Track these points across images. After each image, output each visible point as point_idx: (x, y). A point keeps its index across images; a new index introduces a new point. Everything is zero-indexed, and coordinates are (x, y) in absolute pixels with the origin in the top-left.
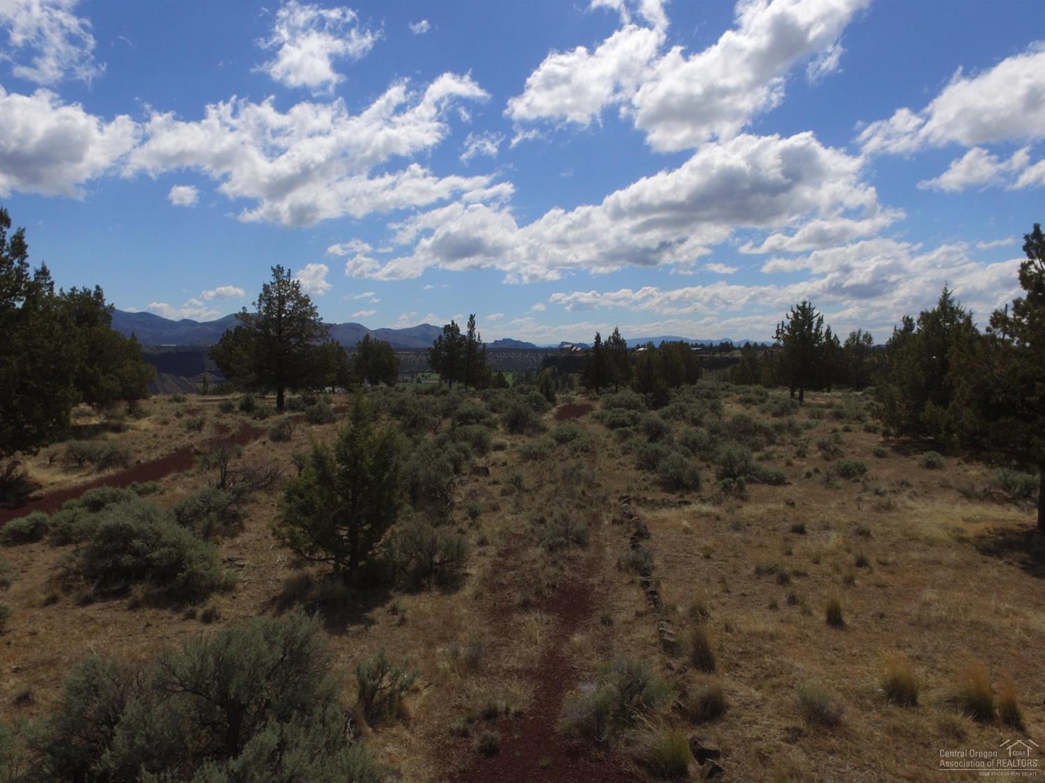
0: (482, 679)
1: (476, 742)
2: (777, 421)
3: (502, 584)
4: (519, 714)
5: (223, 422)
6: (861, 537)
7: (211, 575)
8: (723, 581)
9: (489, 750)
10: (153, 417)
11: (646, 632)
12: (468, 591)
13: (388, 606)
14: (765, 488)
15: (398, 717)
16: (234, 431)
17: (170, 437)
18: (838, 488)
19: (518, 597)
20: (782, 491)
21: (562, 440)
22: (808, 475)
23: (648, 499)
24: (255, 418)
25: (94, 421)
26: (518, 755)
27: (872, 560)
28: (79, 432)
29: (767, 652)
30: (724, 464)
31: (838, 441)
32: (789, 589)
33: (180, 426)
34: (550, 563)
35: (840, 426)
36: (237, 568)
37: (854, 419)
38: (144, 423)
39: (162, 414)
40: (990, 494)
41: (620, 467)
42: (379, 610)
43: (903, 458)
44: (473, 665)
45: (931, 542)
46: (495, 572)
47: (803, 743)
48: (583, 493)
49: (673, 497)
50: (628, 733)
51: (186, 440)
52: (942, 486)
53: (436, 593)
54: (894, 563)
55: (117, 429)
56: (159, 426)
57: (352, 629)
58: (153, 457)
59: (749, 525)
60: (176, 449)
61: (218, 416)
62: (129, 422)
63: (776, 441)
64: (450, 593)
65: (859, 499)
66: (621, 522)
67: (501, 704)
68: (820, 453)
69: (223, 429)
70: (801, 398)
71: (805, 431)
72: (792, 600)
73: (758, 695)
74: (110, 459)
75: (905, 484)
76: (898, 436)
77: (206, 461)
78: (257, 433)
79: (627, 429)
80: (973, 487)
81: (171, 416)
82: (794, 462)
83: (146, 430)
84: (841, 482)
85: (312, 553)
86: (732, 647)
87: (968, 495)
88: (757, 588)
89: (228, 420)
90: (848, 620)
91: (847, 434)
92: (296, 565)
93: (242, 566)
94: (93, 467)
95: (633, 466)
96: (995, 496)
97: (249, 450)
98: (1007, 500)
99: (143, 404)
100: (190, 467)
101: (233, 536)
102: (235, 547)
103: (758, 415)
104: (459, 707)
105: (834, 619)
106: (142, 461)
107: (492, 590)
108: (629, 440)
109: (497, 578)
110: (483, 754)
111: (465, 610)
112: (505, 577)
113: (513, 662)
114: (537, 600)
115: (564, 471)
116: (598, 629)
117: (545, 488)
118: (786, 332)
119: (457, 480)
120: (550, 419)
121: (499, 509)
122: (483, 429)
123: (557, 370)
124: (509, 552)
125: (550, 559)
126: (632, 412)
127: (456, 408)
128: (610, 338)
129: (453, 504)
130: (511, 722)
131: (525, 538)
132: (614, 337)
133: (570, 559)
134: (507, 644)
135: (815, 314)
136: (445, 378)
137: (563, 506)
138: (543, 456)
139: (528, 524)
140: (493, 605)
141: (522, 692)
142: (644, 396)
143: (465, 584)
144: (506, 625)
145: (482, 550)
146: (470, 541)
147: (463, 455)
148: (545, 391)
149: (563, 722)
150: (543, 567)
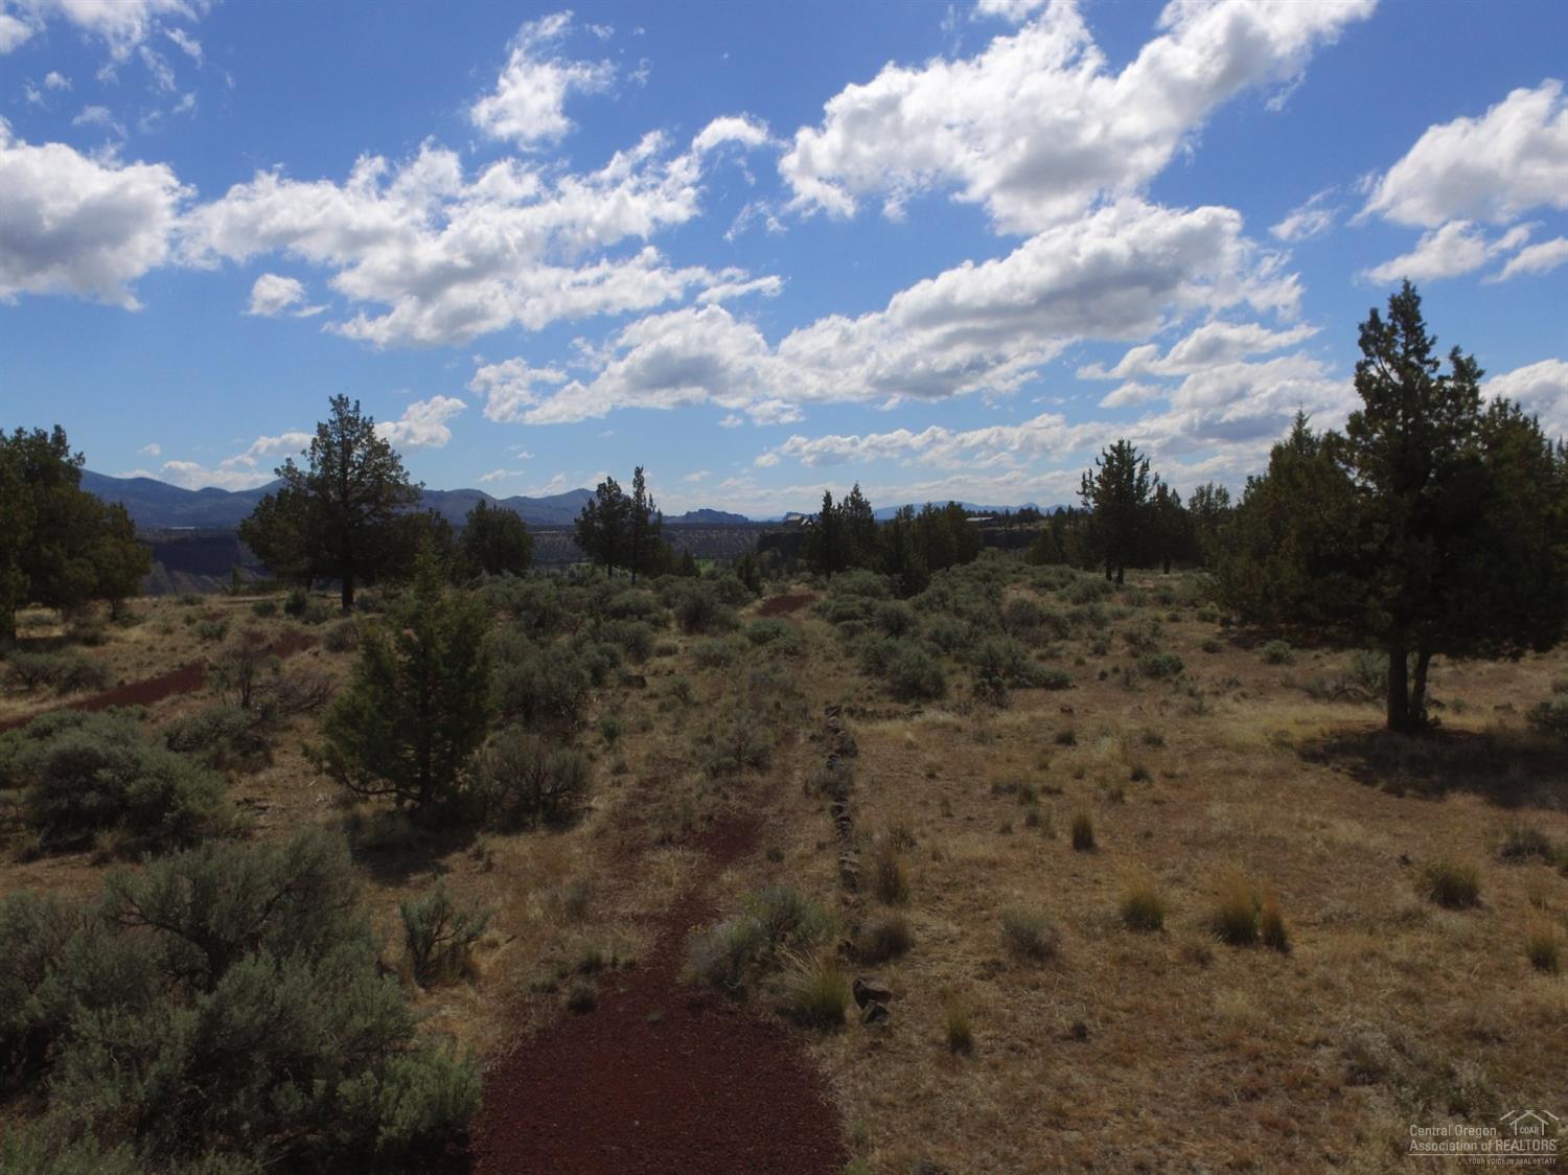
0: (586, 928)
1: (564, 999)
2: (1073, 608)
3: (637, 819)
4: (630, 965)
5: (257, 628)
6: (1150, 747)
7: (215, 816)
8: (945, 803)
9: (582, 1005)
10: (149, 624)
11: (826, 865)
12: (586, 828)
13: (470, 851)
14: (1036, 694)
15: (463, 975)
16: (271, 640)
17: (174, 649)
18: (1141, 691)
19: (656, 833)
20: (1062, 696)
21: (760, 639)
22: (1103, 676)
23: (868, 710)
24: (306, 623)
25: (57, 632)
26: (621, 1009)
27: (1155, 773)
28: (30, 645)
29: (981, 881)
30: (983, 663)
31: (1156, 632)
32: (1031, 807)
33: (190, 634)
34: (710, 791)
35: (1164, 614)
36: (258, 811)
37: (1187, 605)
38: (135, 633)
39: (165, 620)
40: (1344, 691)
41: (839, 673)
42: (457, 855)
43: (1243, 653)
44: (577, 911)
45: (1242, 749)
46: (631, 805)
47: (1001, 978)
48: (777, 705)
49: (904, 708)
50: (772, 979)
51: (198, 653)
52: (1284, 685)
53: (543, 833)
54: (1185, 775)
55: (92, 641)
56: (157, 636)
57: (415, 878)
58: (145, 676)
59: (999, 737)
60: (181, 665)
61: (251, 621)
62: (113, 631)
63: (1070, 635)
64: (562, 832)
65: (1165, 703)
66: (821, 739)
67: (607, 954)
68: (1126, 648)
69: (256, 638)
70: (1120, 579)
71: (1113, 622)
72: (1033, 821)
73: (954, 929)
74: (77, 679)
75: (1233, 683)
76: (1242, 624)
77: (223, 678)
78: (306, 642)
79: (858, 623)
80: (1322, 683)
81: (179, 623)
82: (1087, 660)
83: (137, 642)
84: (1145, 684)
85: (364, 782)
86: (936, 877)
87: (1314, 694)
88: (991, 810)
89: (265, 626)
90: (1100, 841)
91: (1173, 625)
92: (345, 803)
93: (265, 809)
94: (50, 690)
95: (857, 671)
96: (1351, 694)
97: (292, 664)
98: (1367, 699)
99: (134, 604)
100: (198, 688)
101: (254, 772)
102: (258, 785)
103: (1053, 603)
104: (549, 961)
105: (1083, 840)
106: (128, 682)
107: (623, 826)
108: (858, 637)
109: (632, 813)
110: (572, 1011)
111: (578, 850)
112: (643, 811)
113: (635, 908)
114: (684, 835)
115: (753, 677)
116: (761, 866)
117: (723, 701)
118: (1097, 485)
119: (593, 692)
120: (749, 614)
121: (652, 728)
122: (643, 625)
123: (779, 554)
124: (655, 781)
125: (711, 786)
126: (866, 600)
127: (609, 600)
128: (846, 500)
129: (585, 724)
130: (618, 974)
131: (681, 762)
132: (853, 499)
133: (741, 786)
134: (630, 888)
135: (1136, 458)
136: (601, 564)
137: (744, 721)
138: (728, 660)
139: (688, 746)
140: (619, 844)
141: (640, 940)
142: (888, 578)
143: (585, 820)
144: (632, 866)
145: (616, 779)
146: (603, 769)
147: (607, 659)
148: (744, 575)
149: (689, 971)
150: (700, 797)
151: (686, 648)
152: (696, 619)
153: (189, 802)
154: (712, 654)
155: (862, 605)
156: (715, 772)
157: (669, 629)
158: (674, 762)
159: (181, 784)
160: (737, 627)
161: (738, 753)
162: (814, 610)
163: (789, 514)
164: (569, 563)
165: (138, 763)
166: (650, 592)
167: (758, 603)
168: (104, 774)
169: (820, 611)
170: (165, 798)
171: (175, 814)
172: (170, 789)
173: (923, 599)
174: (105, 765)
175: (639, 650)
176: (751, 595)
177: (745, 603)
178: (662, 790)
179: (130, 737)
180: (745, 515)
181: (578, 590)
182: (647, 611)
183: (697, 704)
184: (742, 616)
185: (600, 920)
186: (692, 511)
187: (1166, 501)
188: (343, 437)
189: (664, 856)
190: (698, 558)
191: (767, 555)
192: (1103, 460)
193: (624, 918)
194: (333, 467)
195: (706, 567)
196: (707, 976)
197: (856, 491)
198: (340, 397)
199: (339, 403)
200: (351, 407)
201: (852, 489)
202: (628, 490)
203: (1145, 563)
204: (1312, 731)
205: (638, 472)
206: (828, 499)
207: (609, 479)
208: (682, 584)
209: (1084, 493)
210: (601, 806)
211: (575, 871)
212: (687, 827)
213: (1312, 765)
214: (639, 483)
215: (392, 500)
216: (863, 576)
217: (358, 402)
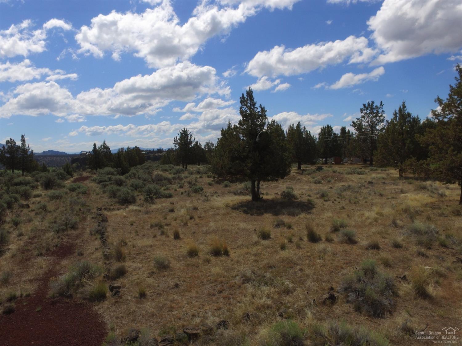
0: (9, 287)
2: (173, 176)
3: (28, 250)
4: (28, 296)
6: (195, 210)
8: (137, 232)
9: (9, 311)
11: (99, 254)
12: (8, 255)
14: (163, 199)
18: (192, 196)
19: (36, 253)
20: (170, 200)
21: (73, 190)
22: (182, 193)
23: (111, 208)
26: (25, 310)
27: (196, 217)
29: (148, 251)
30: (147, 192)
31: (196, 181)
32: (162, 229)
34: (56, 238)
35: (198, 176)
37: (204, 174)
40: (242, 193)
41: (101, 198)
43: (218, 185)
44: (5, 282)
45: (218, 209)
46: (26, 246)
47: (154, 276)
48: (80, 210)
49: (123, 207)
50: (81, 290)
52: (228, 192)
54: (204, 217)
59: (152, 212)
63: (173, 183)
65: (199, 199)
66: (95, 218)
67: (18, 294)
68: (188, 186)
70: (186, 168)
71: (185, 179)
72: (163, 233)
73: (140, 265)
75: (216, 193)
76: (218, 178)
79: (107, 183)
80: (237, 191)
82: (178, 189)
84: (193, 194)
86: (134, 252)
87: (235, 194)
88: (150, 232)
90: (181, 236)
91: (201, 179)
95: (107, 197)
96: (244, 193)
98: (248, 194)
103: (168, 175)
105: (177, 236)
107: (23, 253)
108: (107, 187)
109: (27, 248)
110: (5, 314)
111: (5, 263)
112: (31, 247)
113: (29, 277)
114: (48, 252)
115: (71, 201)
116: (76, 258)
117: (60, 209)
118: (178, 141)
119: (8, 212)
120: (68, 183)
121: (33, 221)
122: (28, 187)
123: (79, 164)
124: (34, 237)
125: (56, 236)
126: (109, 176)
127: (13, 180)
128: (101, 146)
129: (5, 221)
130: (23, 299)
131: (44, 230)
132: (103, 145)
133: (67, 235)
134: (26, 272)
135: (189, 133)
136: (10, 169)
137: (68, 215)
138: (61, 197)
139: (47, 225)
140: (21, 258)
141: (31, 287)
142: (117, 169)
143: (6, 252)
144: (27, 265)
145: (19, 238)
146: (13, 236)
147: (13, 200)
148: (66, 170)
149: (50, 293)
150: (52, 240)
151: (45, 194)
152: (48, 185)
154: (55, 195)
155: (108, 178)
156: (58, 232)
157: (38, 189)
158: (42, 230)
160: (64, 187)
161: (66, 225)
162: (92, 180)
163: (82, 152)
166: (30, 177)
167: (72, 179)
169: (94, 180)
173: (128, 175)
175: (26, 196)
176: (69, 176)
177: (67, 179)
178: (38, 239)
180: (66, 152)
182: (29, 183)
183: (50, 212)
184: (66, 183)
185: (15, 284)
186: (45, 151)
187: (197, 146)
189: (39, 259)
190: (49, 167)
191: (75, 165)
192: (180, 134)
193: (25, 281)
195: (51, 169)
196: (58, 293)
197: (104, 143)
201: (103, 143)
202: (19, 143)
203: (193, 163)
204: (235, 202)
205: (23, 136)
206: (95, 145)
207: (11, 139)
208: (43, 174)
209: (175, 143)
210: (13, 248)
211: (4, 270)
212: (48, 250)
213: (235, 211)
214: (23, 140)
216: (108, 169)
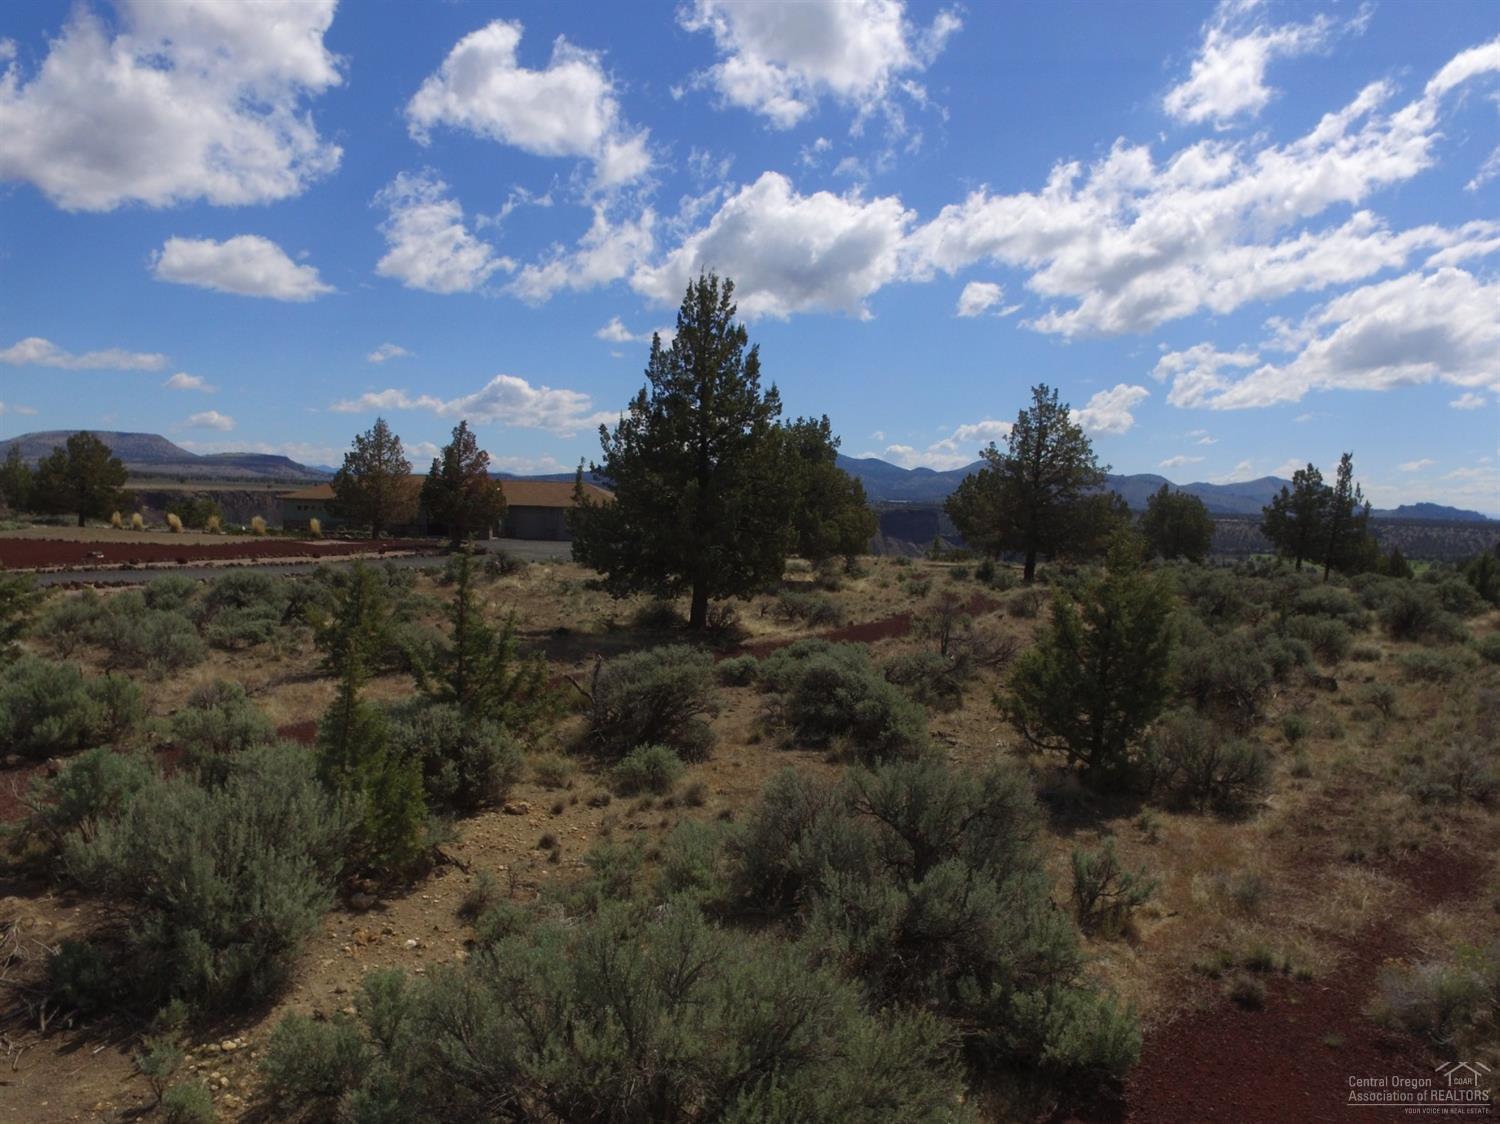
0: (1256, 925)
1: (1227, 988)
3: (1320, 828)
4: (1305, 978)
5: (952, 589)
7: (916, 742)
9: (1246, 1001)
10: (871, 578)
12: (1260, 824)
13: (1135, 820)
15: (1124, 933)
16: (964, 601)
17: (888, 601)
19: (1343, 848)
24: (993, 589)
25: (809, 578)
26: (1291, 1020)
28: (791, 585)
33: (901, 590)
34: (1416, 817)
36: (947, 745)
38: (861, 584)
39: (883, 576)
42: (1122, 822)
44: (1247, 905)
46: (1313, 812)
51: (906, 606)
53: (1210, 820)
55: (832, 588)
56: (877, 589)
57: (1081, 833)
58: (868, 620)
60: (894, 614)
61: (947, 583)
62: (845, 581)
64: (1231, 822)
67: (1278, 958)
69: (951, 597)
74: (821, 616)
77: (926, 628)
78: (992, 606)
81: (892, 580)
83: (862, 592)
85: (1040, 736)
89: (960, 589)
92: (1021, 752)
93: (954, 744)
94: (803, 622)
97: (980, 624)
99: (864, 561)
100: (906, 635)
101: (947, 711)
102: (949, 723)
104: (1213, 947)
106: (855, 623)
107: (1303, 832)
109: (1314, 820)
110: (1236, 1004)
111: (1249, 845)
112: (1328, 821)
113: (1311, 920)
114: (1382, 857)
115: (1483, 699)
116: (1484, 917)
117: (1438, 720)
119: (1274, 688)
120: (1481, 627)
121: (1342, 736)
122: (1338, 624)
124: (1343, 793)
125: (1417, 813)
127: (1297, 594)
129: (1261, 719)
130: (1289, 984)
131: (1377, 779)
133: (1458, 820)
134: (1308, 898)
136: (1291, 557)
137: (1467, 746)
138: (1448, 676)
139: (1389, 763)
140: (1297, 849)
141: (1318, 955)
143: (1259, 816)
144: (1312, 877)
145: (1297, 782)
146: (1281, 769)
147: (1293, 656)
148: (1477, 582)
149: (1377, 1006)
150: (1401, 821)
151: (1391, 655)
152: (1406, 625)
153: (899, 726)
154: (1426, 666)
156: (1424, 798)
157: (1369, 631)
158: (1369, 777)
159: (895, 710)
160: (1463, 639)
161: (1458, 781)
164: (1249, 553)
165: (865, 687)
166: (1346, 590)
167: (1494, 615)
168: (841, 692)
170: (882, 719)
171: (888, 733)
172: (886, 713)
174: (842, 685)
175: (1331, 650)
176: (1484, 604)
177: (1475, 614)
178: (1353, 804)
179: (860, 666)
180: (1481, 512)
181: (1260, 581)
182: (1343, 609)
183: (1403, 719)
184: (1472, 628)
185: (1272, 923)
186: (1408, 503)
188: (1041, 423)
189: (1353, 874)
190: (1411, 558)
193: (1302, 928)
194: (1029, 451)
195: (1420, 570)
196: (1402, 1018)
198: (1041, 386)
199: (1040, 392)
200: (1050, 396)
202: (1330, 479)
205: (1346, 458)
207: (1310, 467)
208: (1390, 585)
210: (1277, 806)
211: (1245, 865)
212: (1383, 850)
214: (1346, 471)
215: (1079, 482)
217: (1056, 390)
